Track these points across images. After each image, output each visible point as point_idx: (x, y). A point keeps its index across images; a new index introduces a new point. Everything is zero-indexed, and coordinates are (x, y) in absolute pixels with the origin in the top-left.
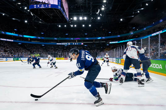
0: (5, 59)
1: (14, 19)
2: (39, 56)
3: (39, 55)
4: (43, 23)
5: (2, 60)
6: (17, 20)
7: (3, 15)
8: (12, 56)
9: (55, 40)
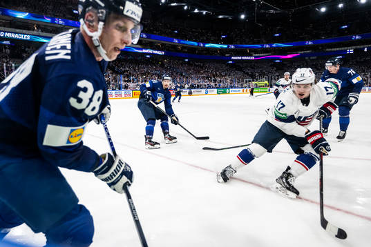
0: (203, 91)
1: (221, 17)
2: (266, 84)
3: (266, 82)
4: (278, 12)
5: (198, 93)
6: (226, 17)
7: (204, 13)
8: (216, 85)
9: (309, 45)
